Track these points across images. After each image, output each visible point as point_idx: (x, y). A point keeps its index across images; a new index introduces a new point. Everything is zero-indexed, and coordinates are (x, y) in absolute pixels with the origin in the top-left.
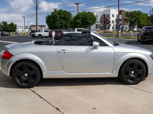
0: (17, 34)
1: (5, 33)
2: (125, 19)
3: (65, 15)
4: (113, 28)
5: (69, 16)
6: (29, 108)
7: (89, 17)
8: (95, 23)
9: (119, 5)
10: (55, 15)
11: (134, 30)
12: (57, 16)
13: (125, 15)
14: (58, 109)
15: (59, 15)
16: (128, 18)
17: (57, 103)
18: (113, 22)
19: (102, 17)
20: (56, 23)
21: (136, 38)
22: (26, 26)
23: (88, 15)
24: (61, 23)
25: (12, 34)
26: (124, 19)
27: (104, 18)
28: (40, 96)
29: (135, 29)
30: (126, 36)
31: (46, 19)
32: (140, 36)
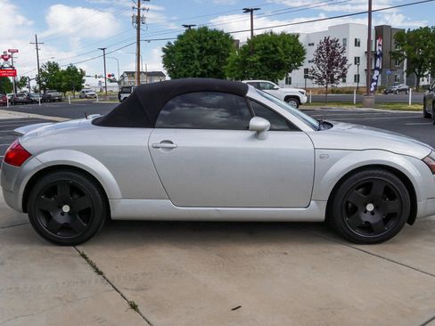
0: (86, 97)
1: (52, 94)
2: (393, 50)
3: (215, 41)
4: (357, 78)
5: (226, 46)
6: (59, 298)
7: (284, 47)
8: (300, 65)
9: (370, 12)
10: (189, 44)
11: (421, 84)
12: (194, 46)
13: (393, 41)
14: (134, 307)
15: (200, 42)
16: (403, 50)
17: (136, 290)
18: (357, 60)
19: (320, 48)
20: (191, 64)
21: (422, 107)
22: (109, 76)
23: (281, 43)
24: (205, 66)
25: (70, 96)
26: (390, 52)
27: (328, 50)
28: (97, 269)
29: (424, 82)
30: (392, 103)
31: (163, 54)
32: (430, 102)
